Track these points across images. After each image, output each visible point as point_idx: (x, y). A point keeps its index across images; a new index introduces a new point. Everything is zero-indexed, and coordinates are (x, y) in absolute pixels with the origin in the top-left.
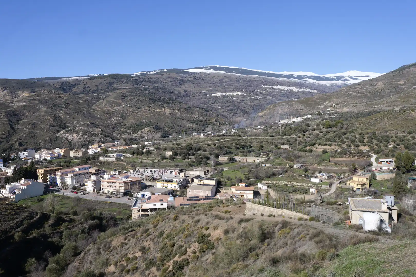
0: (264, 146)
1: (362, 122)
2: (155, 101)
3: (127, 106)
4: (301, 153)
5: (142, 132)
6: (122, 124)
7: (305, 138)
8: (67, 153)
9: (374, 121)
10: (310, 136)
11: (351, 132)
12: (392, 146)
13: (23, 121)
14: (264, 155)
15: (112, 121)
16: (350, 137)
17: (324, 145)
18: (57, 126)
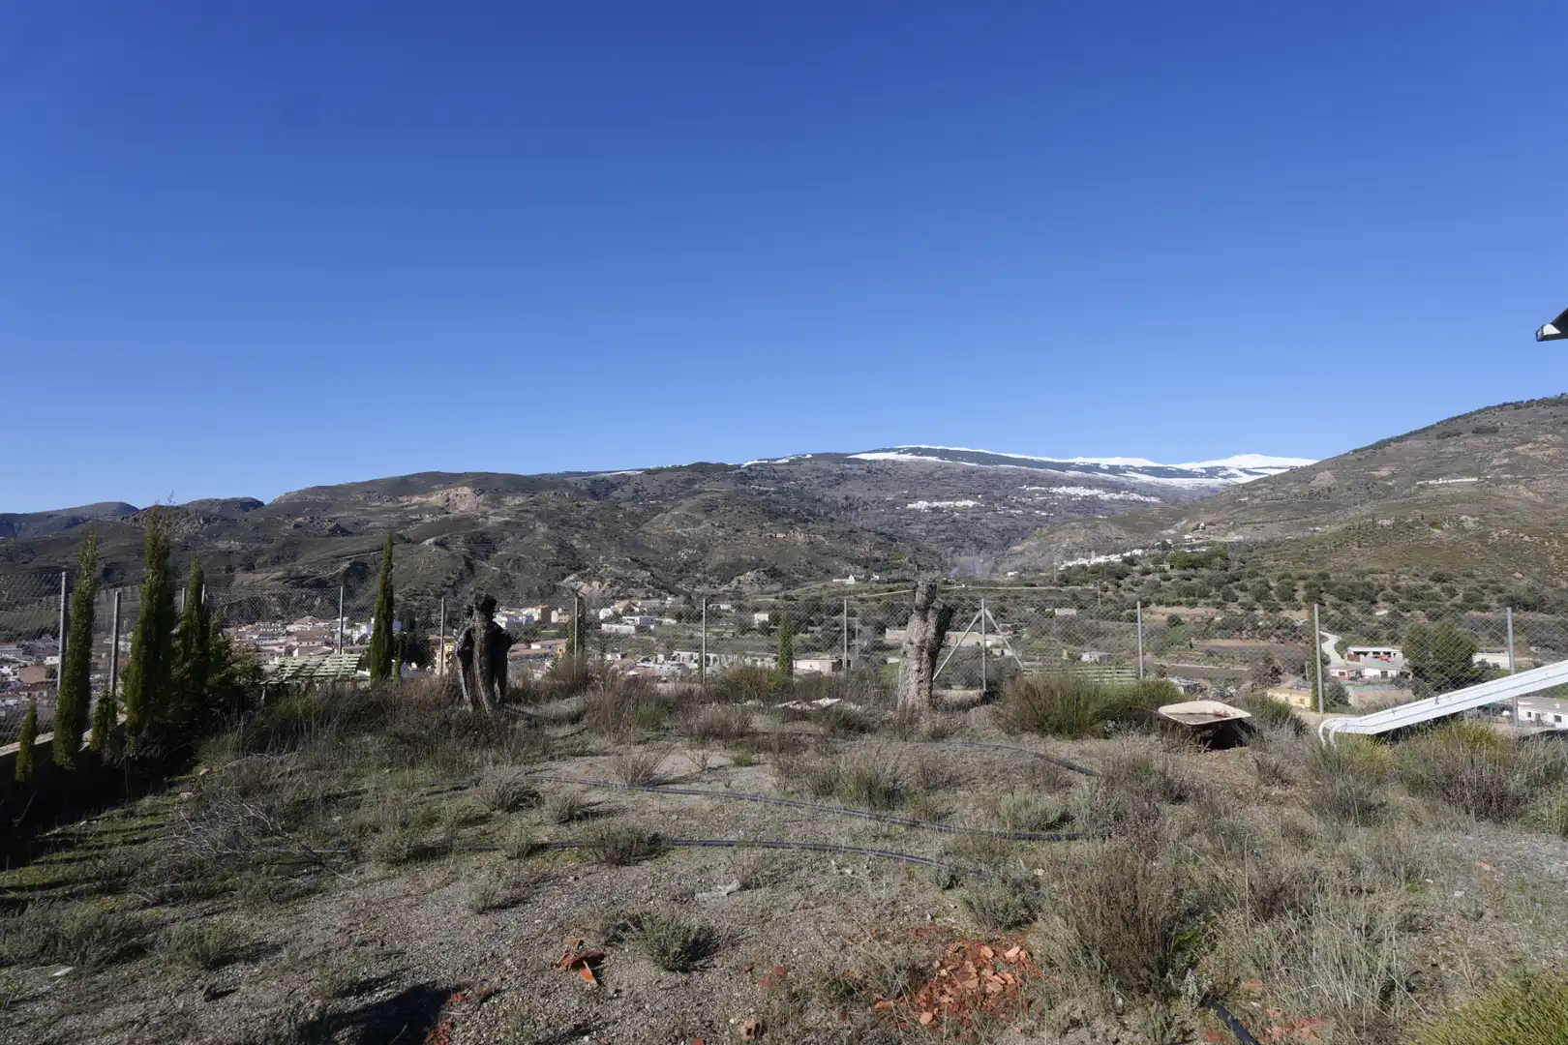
0: (1008, 608)
1: (1284, 555)
2: (776, 516)
3: (713, 525)
4: (1104, 624)
5: (739, 582)
6: (700, 564)
7: (1122, 592)
8: (546, 614)
9: (1318, 553)
10: (1136, 589)
11: (1252, 575)
12: (1385, 612)
13: (499, 553)
14: (1004, 629)
15: (680, 556)
16: (1249, 587)
17: (1174, 604)
18: (563, 565)
